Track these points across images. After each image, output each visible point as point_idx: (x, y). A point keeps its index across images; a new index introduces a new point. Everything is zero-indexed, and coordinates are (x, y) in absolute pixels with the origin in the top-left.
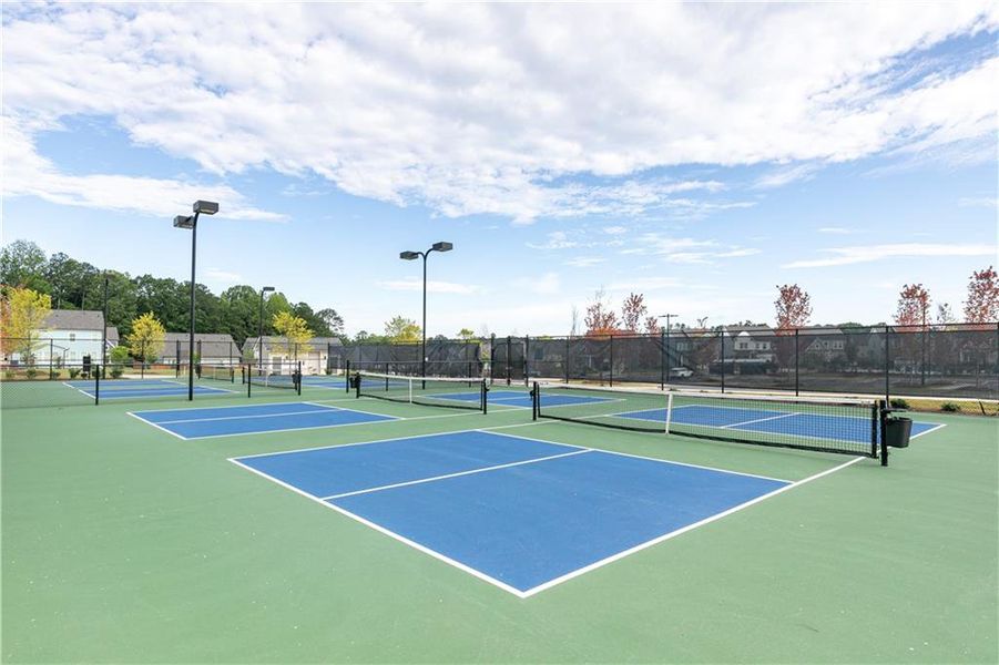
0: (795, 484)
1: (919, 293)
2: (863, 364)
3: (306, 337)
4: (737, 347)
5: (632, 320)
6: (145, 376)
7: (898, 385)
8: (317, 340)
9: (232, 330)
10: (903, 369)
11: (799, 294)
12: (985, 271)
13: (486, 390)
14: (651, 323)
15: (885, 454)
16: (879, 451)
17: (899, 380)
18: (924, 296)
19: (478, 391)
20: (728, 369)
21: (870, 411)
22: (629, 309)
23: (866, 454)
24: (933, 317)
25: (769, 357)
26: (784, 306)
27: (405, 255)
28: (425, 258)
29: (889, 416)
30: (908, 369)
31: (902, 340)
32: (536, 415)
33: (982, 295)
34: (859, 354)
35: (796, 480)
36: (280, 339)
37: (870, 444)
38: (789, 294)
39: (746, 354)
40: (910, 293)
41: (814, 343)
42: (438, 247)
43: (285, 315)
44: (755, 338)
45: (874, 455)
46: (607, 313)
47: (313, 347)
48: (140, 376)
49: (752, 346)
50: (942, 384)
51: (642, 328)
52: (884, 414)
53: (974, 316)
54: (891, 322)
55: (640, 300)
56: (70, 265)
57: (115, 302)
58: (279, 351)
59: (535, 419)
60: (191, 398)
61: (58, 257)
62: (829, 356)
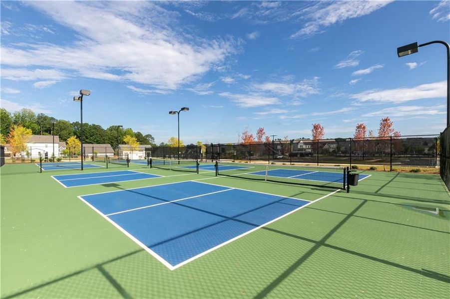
0: (312, 202)
1: (362, 127)
2: (343, 152)
3: (137, 145)
4: (299, 147)
5: (260, 137)
6: (71, 161)
7: (355, 160)
8: (142, 146)
9: (112, 142)
10: (357, 155)
11: (320, 127)
12: (386, 118)
13: (198, 164)
14: (267, 138)
15: (348, 188)
16: (346, 187)
17: (355, 158)
18: (364, 128)
19: (195, 165)
20: (295, 155)
21: (343, 170)
22: (259, 133)
23: (341, 189)
24: (367, 135)
25: (310, 150)
26: (315, 131)
27: (170, 113)
28: (179, 113)
29: (350, 173)
30: (358, 154)
31: (357, 144)
32: (217, 174)
33: (384, 127)
34: (341, 149)
35: (313, 201)
36: (126, 146)
37: (343, 184)
38: (316, 127)
39: (302, 149)
40: (359, 127)
41: (326, 145)
42: (183, 109)
43: (129, 137)
44: (305, 144)
45: (344, 189)
46: (250, 134)
47: (140, 149)
48: (69, 161)
49: (304, 147)
50: (369, 159)
51: (264, 140)
52: (348, 172)
53: (381, 134)
54: (353, 137)
55: (263, 130)
56: (46, 118)
57: (64, 132)
58: (126, 150)
59: (216, 176)
60: (82, 169)
61: (41, 115)
62: (331, 150)
